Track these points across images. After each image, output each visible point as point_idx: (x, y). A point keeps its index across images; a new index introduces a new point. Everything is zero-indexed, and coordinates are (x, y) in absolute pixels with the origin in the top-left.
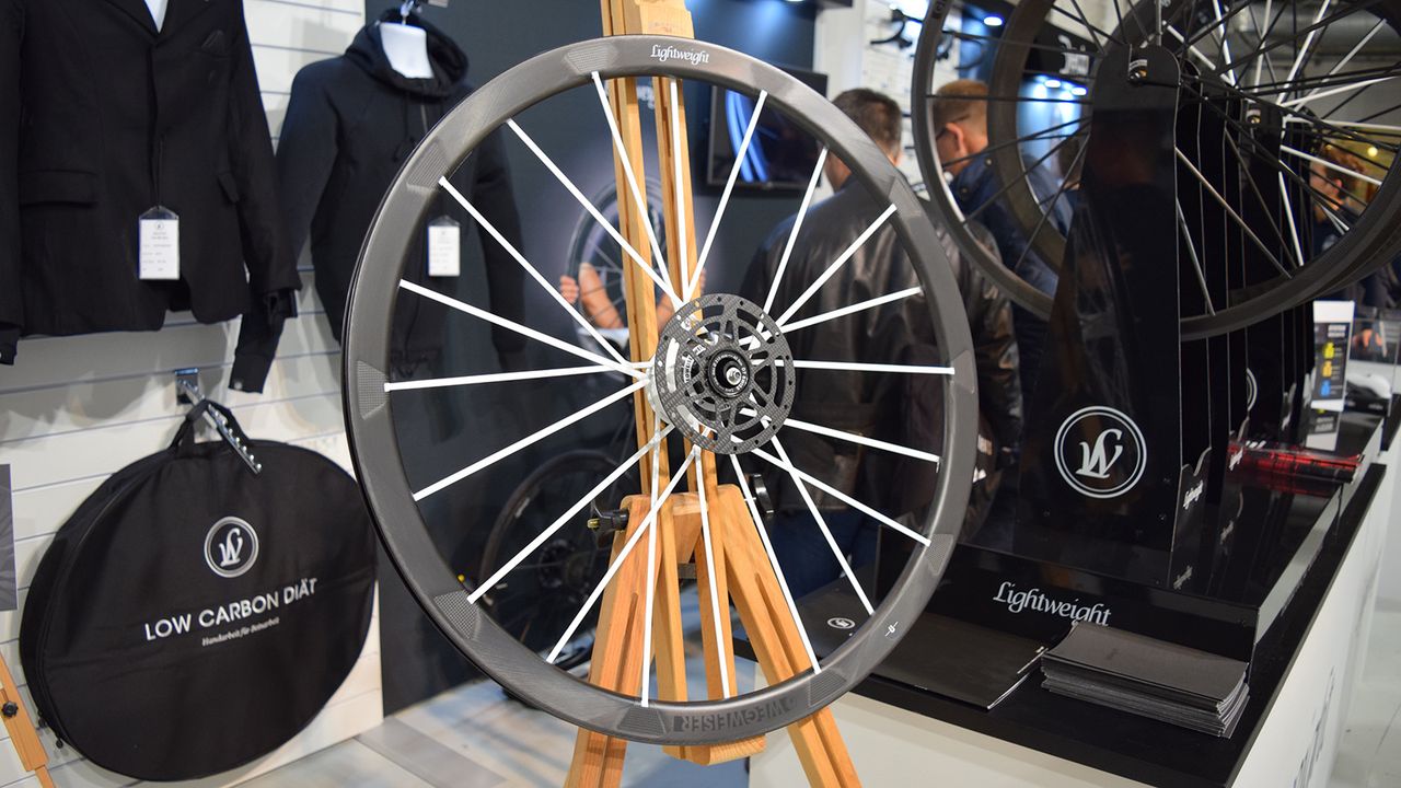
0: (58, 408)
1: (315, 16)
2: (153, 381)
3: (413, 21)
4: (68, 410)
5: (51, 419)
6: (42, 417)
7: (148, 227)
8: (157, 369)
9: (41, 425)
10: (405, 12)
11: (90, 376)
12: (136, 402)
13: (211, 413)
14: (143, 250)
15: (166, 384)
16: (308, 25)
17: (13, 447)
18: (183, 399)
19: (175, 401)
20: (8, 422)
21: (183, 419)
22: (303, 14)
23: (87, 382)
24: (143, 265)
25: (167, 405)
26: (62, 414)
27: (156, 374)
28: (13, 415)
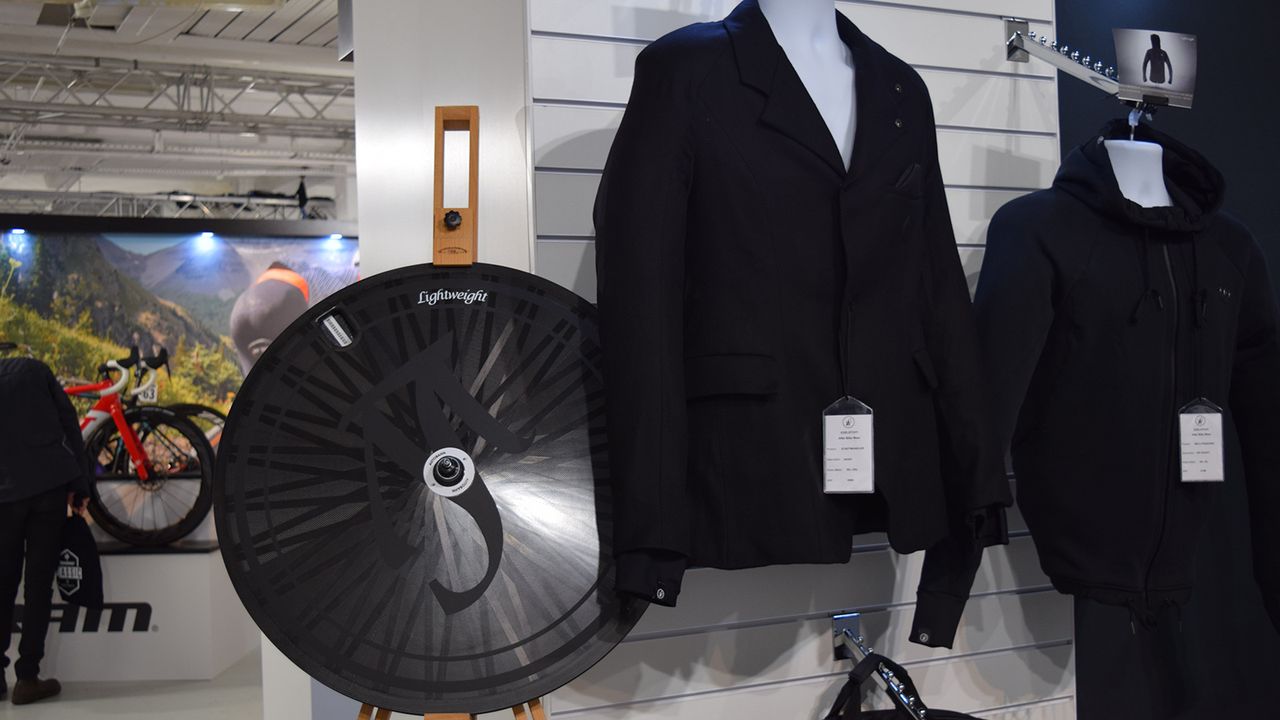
0: (696, 660)
1: (999, 142)
2: (807, 626)
3: (1143, 134)
4: (707, 664)
5: (687, 675)
6: (678, 672)
7: (833, 424)
8: (812, 612)
9: (675, 683)
10: (1133, 122)
11: (733, 620)
12: (787, 654)
13: (881, 673)
14: (828, 454)
15: (821, 632)
16: (992, 154)
17: (644, 710)
18: (840, 653)
19: (832, 656)
20: (638, 677)
21: (845, 679)
22: (986, 140)
23: (731, 627)
24: (829, 475)
25: (822, 661)
26: (701, 670)
27: (809, 618)
28: (645, 668)
